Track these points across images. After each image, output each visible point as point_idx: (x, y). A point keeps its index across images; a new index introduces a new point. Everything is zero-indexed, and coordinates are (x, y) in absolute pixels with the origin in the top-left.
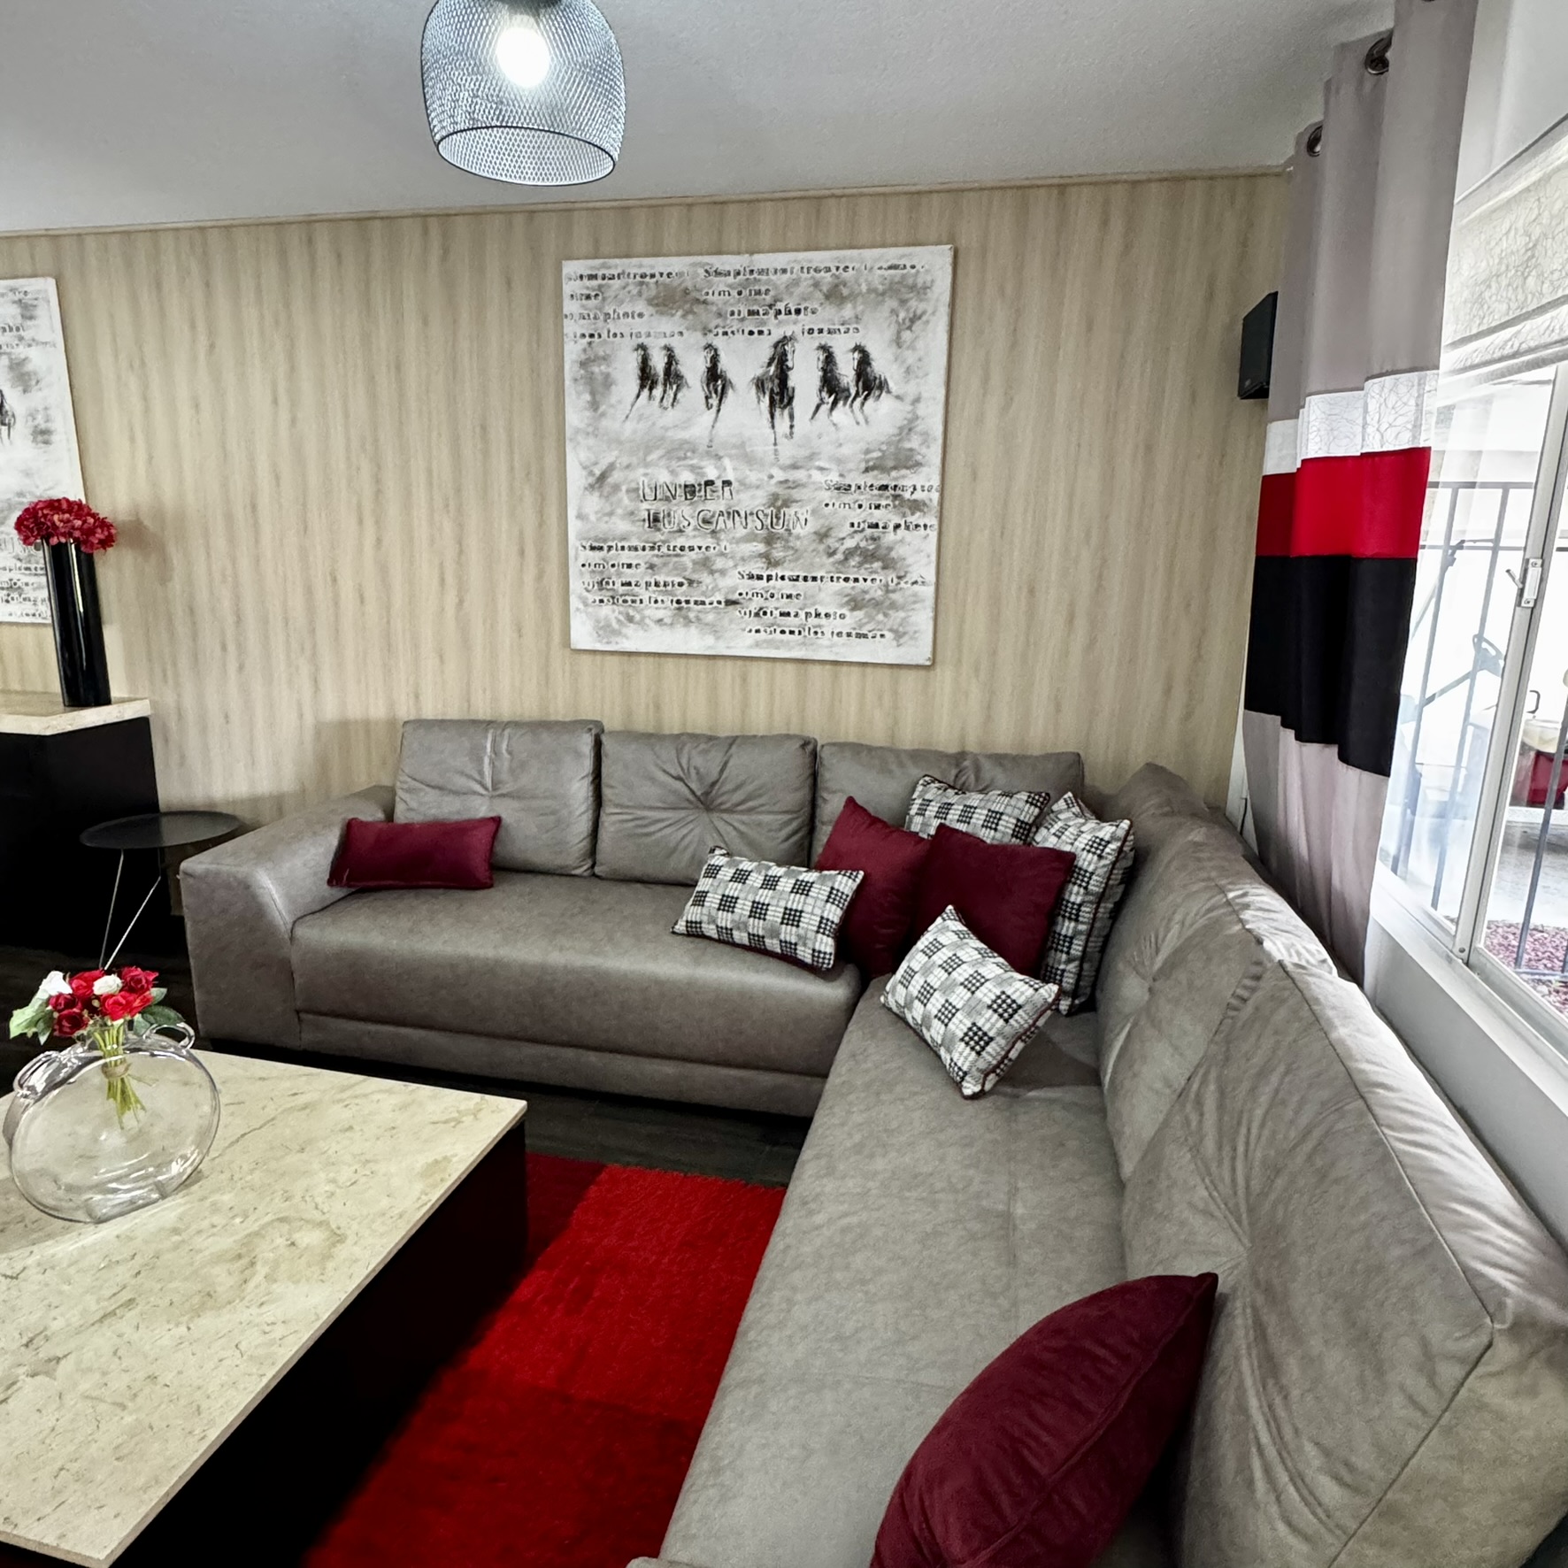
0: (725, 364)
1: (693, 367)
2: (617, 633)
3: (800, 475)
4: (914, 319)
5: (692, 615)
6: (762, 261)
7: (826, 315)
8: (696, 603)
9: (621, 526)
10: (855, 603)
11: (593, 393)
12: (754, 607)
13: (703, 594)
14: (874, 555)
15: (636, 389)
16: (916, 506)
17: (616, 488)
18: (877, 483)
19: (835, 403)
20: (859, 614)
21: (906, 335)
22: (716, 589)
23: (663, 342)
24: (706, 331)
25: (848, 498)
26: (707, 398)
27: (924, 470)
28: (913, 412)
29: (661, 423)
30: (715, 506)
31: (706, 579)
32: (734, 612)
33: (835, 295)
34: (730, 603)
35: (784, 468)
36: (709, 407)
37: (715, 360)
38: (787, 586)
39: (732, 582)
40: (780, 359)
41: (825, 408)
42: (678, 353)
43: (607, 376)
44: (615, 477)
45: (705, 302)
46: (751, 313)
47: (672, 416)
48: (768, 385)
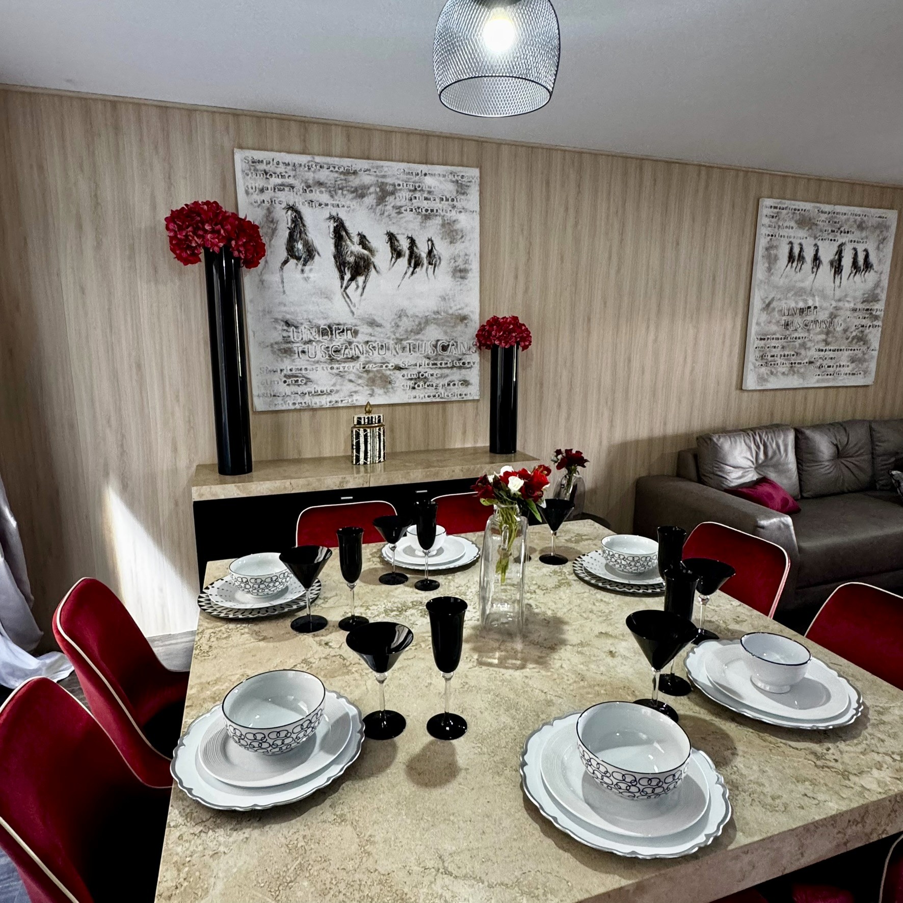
0: (820, 254)
1: (809, 255)
2: (766, 380)
3: (841, 304)
4: (884, 239)
5: (796, 369)
6: (838, 208)
7: (857, 235)
8: (798, 363)
9: (774, 328)
10: (853, 361)
11: (769, 263)
12: (818, 364)
13: (802, 359)
14: (862, 339)
15: (787, 262)
16: (876, 318)
17: (774, 309)
18: (866, 308)
19: (856, 273)
20: (853, 365)
21: (881, 246)
22: (806, 356)
23: (799, 241)
24: (815, 238)
25: (856, 314)
26: (813, 268)
27: (880, 302)
28: (880, 277)
29: (795, 279)
30: (810, 318)
31: (803, 352)
32: (812, 367)
33: (861, 227)
34: (811, 363)
35: (836, 301)
36: (813, 272)
37: (817, 251)
38: (831, 354)
39: (812, 353)
40: (840, 253)
41: (852, 275)
42: (804, 247)
43: (776, 256)
44: (774, 304)
45: (816, 225)
46: (833, 231)
47: (799, 276)
48: (835, 264)
